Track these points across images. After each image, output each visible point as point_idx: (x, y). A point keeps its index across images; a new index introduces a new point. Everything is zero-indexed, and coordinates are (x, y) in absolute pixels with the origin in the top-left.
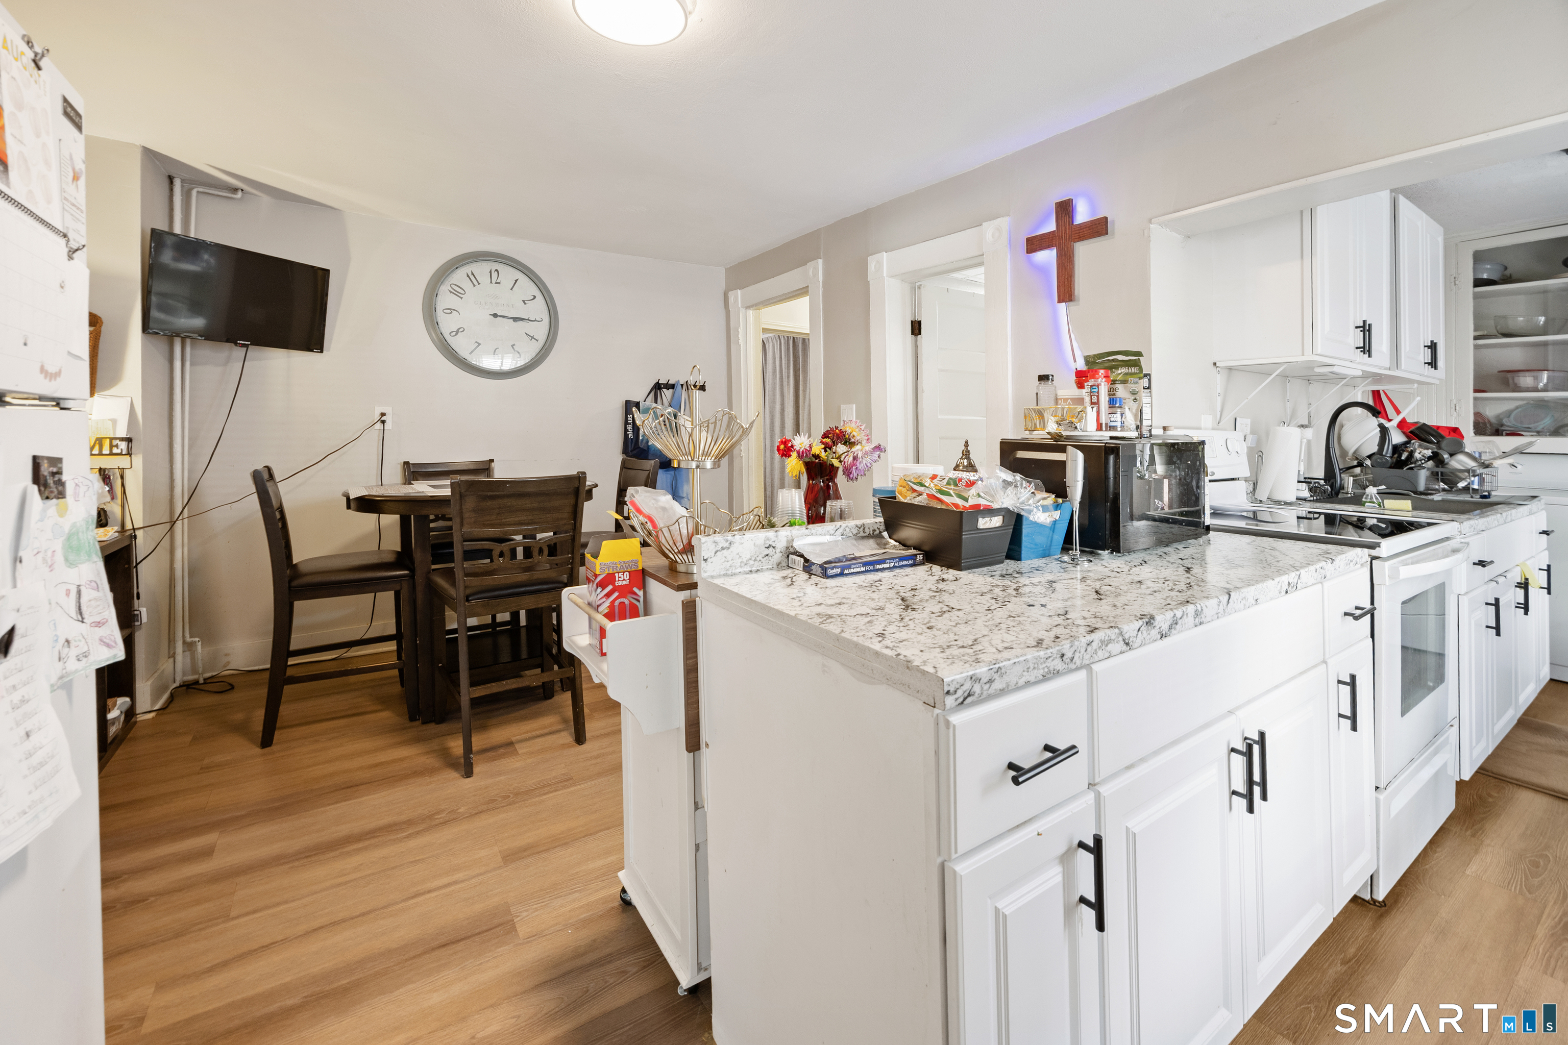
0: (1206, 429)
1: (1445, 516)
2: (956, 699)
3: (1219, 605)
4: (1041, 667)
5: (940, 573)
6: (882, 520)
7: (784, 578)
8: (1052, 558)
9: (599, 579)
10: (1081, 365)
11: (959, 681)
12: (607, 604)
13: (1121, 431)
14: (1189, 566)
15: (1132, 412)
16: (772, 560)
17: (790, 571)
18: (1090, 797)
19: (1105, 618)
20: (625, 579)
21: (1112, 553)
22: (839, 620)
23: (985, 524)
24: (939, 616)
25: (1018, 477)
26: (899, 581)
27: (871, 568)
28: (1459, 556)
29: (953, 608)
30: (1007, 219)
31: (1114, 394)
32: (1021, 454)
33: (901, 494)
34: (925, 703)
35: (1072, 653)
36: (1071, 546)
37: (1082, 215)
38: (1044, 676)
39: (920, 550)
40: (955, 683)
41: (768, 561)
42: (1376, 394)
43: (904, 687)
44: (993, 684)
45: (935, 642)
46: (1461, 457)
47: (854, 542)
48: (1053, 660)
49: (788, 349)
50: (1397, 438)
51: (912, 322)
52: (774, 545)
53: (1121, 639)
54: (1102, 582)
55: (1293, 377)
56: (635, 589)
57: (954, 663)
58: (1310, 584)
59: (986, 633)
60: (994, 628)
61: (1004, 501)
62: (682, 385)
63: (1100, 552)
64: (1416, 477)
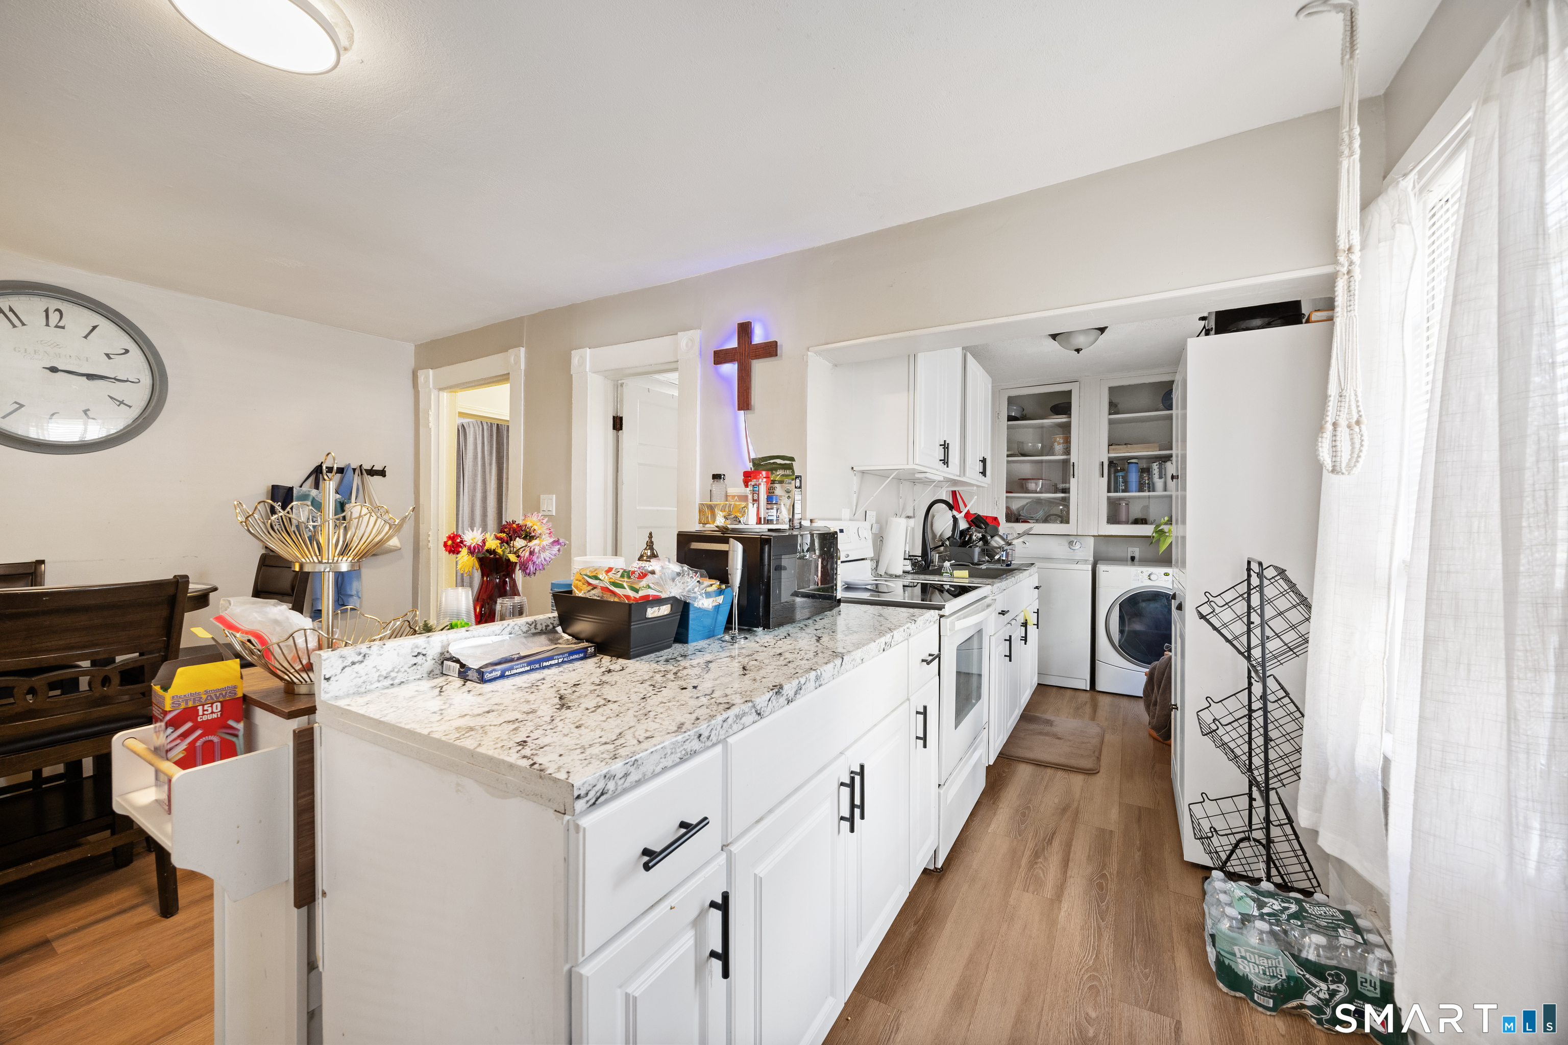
0: (845, 520)
1: (984, 580)
2: (587, 802)
3: (834, 668)
4: (678, 750)
5: (609, 664)
6: (556, 614)
7: (435, 687)
8: (716, 638)
9: (168, 717)
10: (749, 466)
11: (591, 783)
12: (184, 745)
13: (776, 524)
14: (820, 636)
15: (786, 507)
16: (421, 669)
17: (444, 678)
18: (724, 856)
19: (743, 693)
20: (215, 710)
21: (764, 629)
22: (481, 731)
23: (653, 613)
24: (593, 712)
25: (686, 567)
26: (565, 677)
27: (537, 666)
28: (990, 609)
29: (609, 701)
30: (699, 331)
31: (774, 493)
32: (696, 545)
33: (577, 588)
34: (556, 811)
35: (709, 731)
36: (730, 626)
37: (758, 337)
38: (681, 759)
39: (591, 643)
40: (586, 785)
41: (415, 671)
42: (954, 493)
43: (536, 797)
44: (628, 777)
45: (579, 742)
46: (997, 538)
47: (524, 640)
48: (690, 742)
49: (491, 435)
50: (963, 525)
51: (614, 417)
52: (424, 653)
53: (753, 710)
54: (750, 657)
55: (904, 480)
56: (231, 723)
57: (590, 763)
58: (899, 641)
59: (632, 724)
60: (642, 718)
61: (672, 590)
62: (354, 470)
63: (755, 629)
64: (973, 552)
